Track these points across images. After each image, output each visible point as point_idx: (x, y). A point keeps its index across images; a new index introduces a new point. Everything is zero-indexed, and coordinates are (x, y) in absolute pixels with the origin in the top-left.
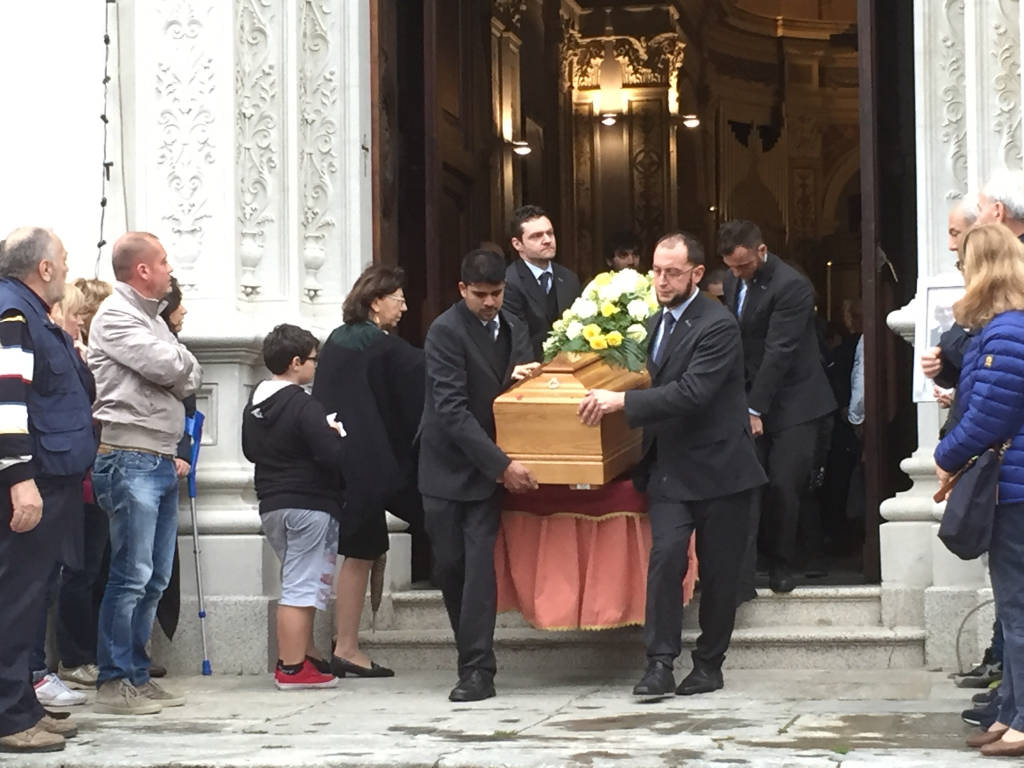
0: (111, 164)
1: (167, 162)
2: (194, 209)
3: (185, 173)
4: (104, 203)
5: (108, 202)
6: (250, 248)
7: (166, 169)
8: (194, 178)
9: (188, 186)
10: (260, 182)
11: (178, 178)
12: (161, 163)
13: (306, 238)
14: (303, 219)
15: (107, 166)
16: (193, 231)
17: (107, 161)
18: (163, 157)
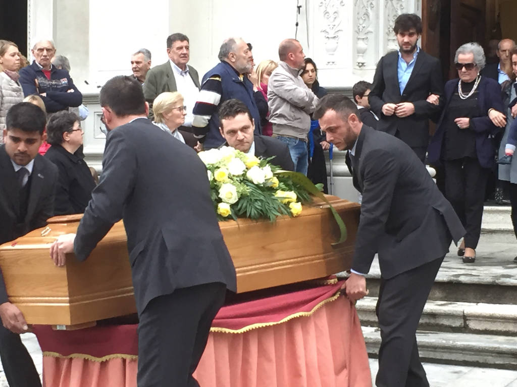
0: (301, 7)
1: (324, 5)
2: (335, 27)
3: (331, 11)
4: (297, 25)
5: (299, 24)
6: (361, 45)
7: (323, 9)
8: (335, 13)
9: (333, 16)
10: (367, 14)
11: (328, 13)
12: (321, 6)
13: (389, 40)
14: (387, 31)
15: (299, 7)
16: (335, 37)
17: (299, 5)
18: (322, 3)
